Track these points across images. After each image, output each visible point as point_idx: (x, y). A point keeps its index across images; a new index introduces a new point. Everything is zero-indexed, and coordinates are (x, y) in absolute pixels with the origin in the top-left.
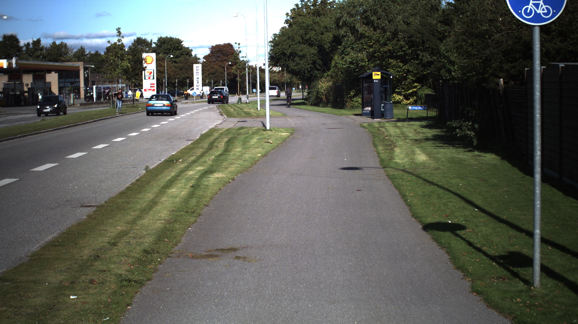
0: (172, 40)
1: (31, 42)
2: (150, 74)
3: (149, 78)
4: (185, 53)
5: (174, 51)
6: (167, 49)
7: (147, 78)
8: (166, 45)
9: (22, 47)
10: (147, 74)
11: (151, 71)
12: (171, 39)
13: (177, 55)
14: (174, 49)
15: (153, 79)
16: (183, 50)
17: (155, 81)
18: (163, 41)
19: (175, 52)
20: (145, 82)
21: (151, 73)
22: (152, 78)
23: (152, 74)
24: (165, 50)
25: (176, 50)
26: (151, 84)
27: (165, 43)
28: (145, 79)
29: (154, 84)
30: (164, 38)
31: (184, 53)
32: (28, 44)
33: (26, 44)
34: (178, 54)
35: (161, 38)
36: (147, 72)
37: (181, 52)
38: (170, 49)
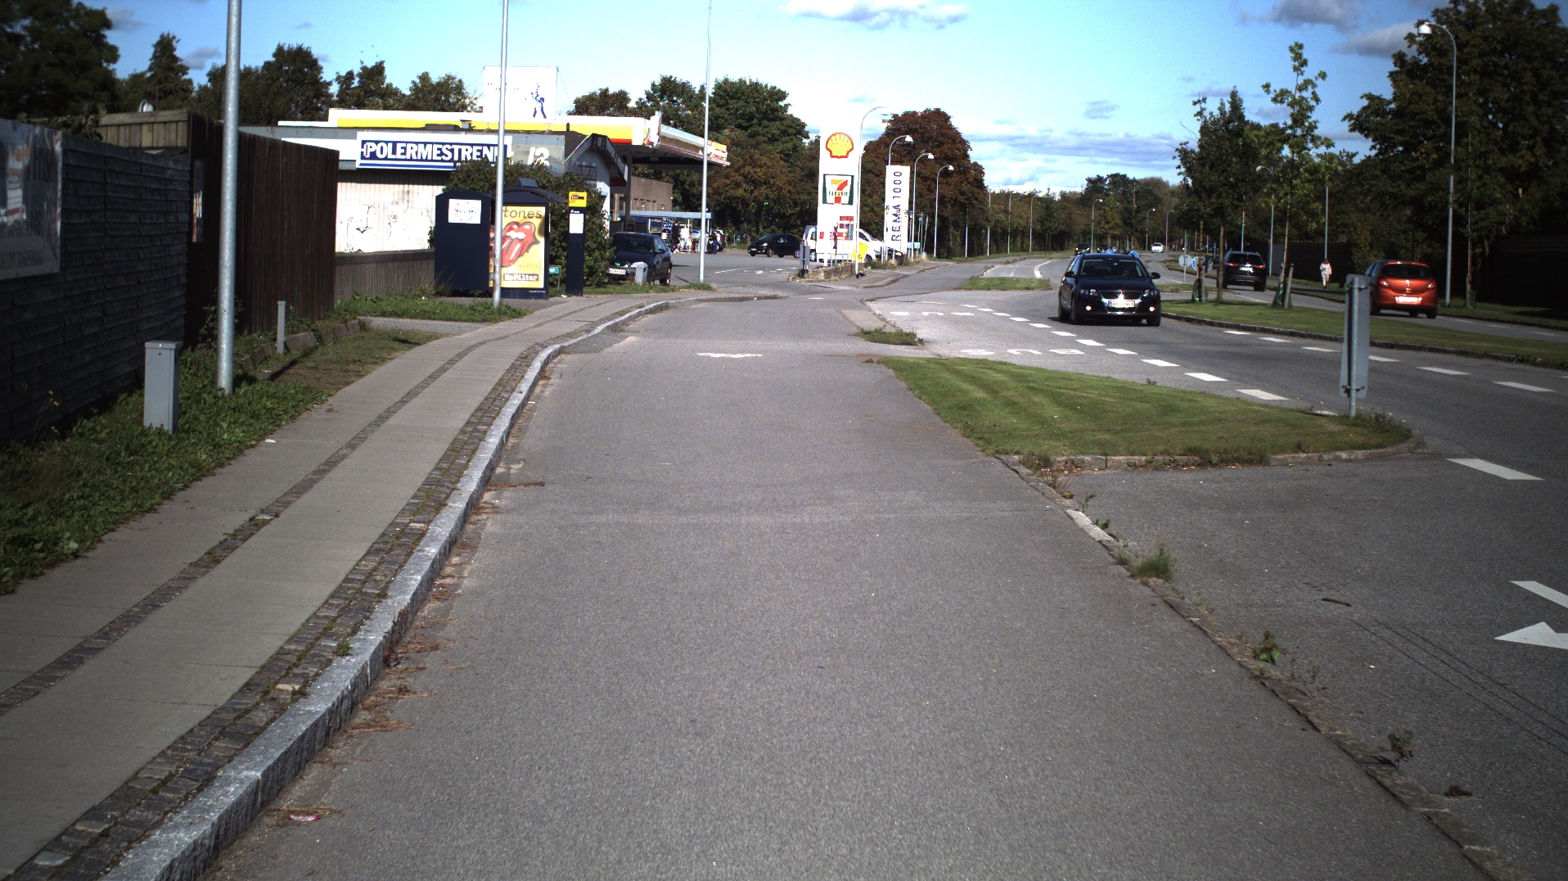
0: (757, 91)
1: (357, 70)
2: (841, 188)
3: (838, 200)
4: (794, 131)
5: (765, 122)
6: (742, 116)
7: (830, 198)
8: (741, 103)
9: (330, 84)
10: (832, 188)
11: (844, 179)
12: (756, 87)
13: (773, 135)
14: (763, 118)
15: (851, 202)
16: (790, 123)
17: (854, 211)
18: (729, 93)
19: (767, 127)
20: (823, 211)
21: (845, 183)
22: (845, 199)
23: (847, 189)
24: (737, 119)
25: (769, 120)
26: (842, 218)
27: (739, 98)
28: (825, 201)
29: (851, 219)
30: (732, 83)
31: (791, 131)
32: (350, 75)
33: (343, 73)
34: (777, 132)
35: (726, 81)
36: (833, 182)
37: (782, 128)
38: (751, 117)
